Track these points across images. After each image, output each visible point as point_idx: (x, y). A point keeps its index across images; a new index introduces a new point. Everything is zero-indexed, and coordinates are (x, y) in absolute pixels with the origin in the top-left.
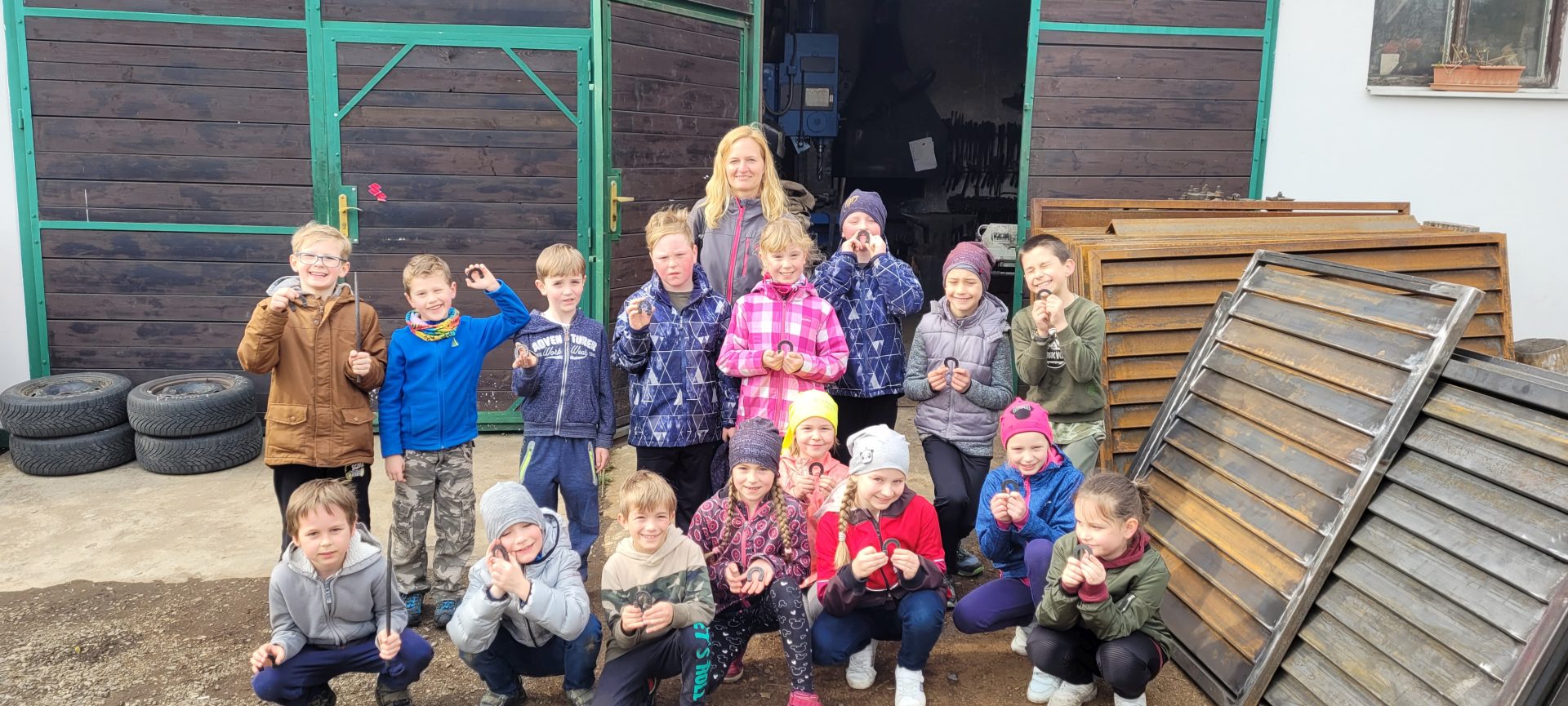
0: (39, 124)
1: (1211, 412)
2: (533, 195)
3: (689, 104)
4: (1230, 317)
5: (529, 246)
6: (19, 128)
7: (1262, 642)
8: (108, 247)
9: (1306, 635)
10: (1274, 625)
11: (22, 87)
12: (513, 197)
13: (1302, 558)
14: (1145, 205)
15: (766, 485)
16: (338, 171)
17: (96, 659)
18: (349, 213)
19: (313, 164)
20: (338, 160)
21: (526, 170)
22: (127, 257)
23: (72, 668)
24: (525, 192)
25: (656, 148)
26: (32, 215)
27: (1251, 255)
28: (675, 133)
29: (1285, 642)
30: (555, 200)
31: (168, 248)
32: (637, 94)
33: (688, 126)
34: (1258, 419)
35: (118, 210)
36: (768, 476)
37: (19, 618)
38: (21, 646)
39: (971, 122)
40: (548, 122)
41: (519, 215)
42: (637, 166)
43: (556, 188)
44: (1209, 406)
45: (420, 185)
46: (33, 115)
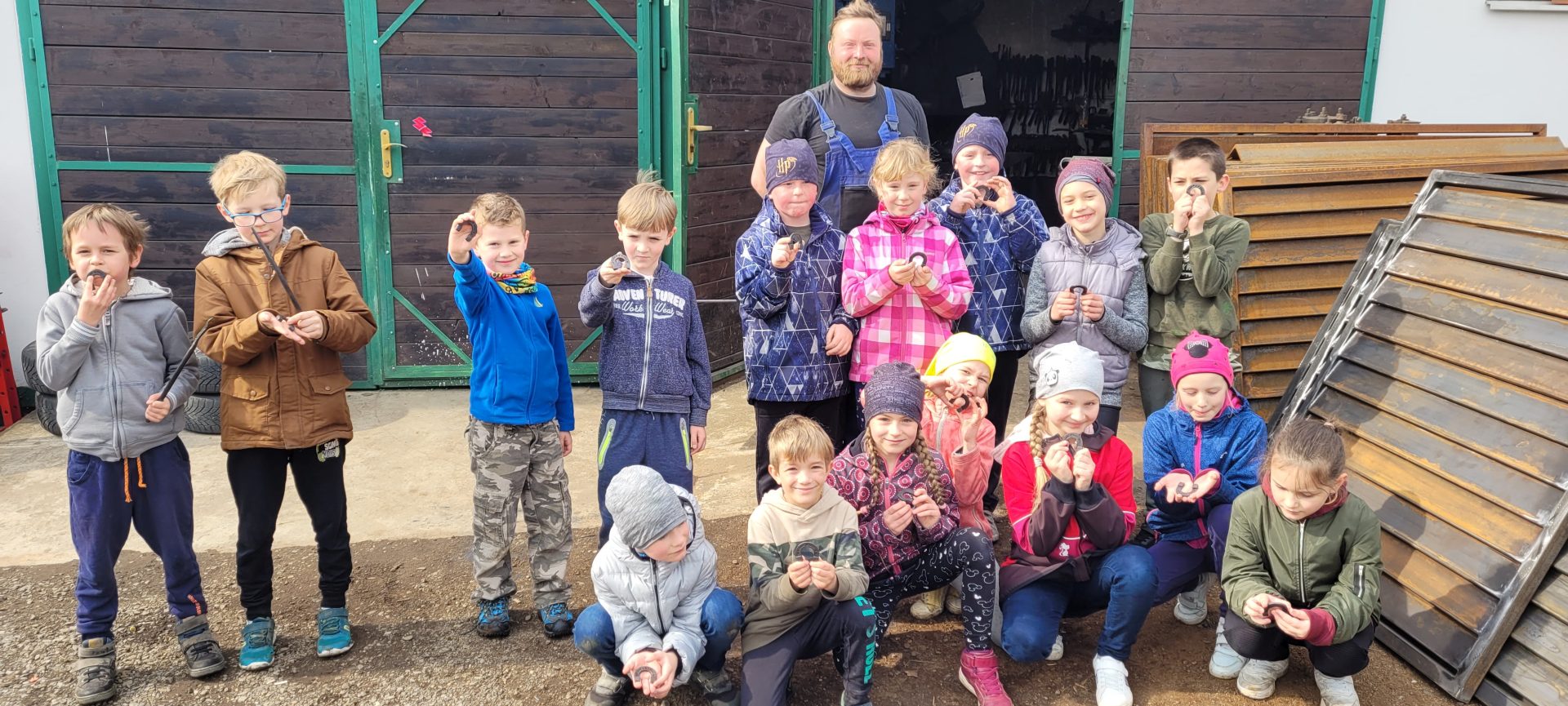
0: (53, 55)
1: (1383, 352)
2: (591, 128)
3: (765, 24)
4: (1402, 245)
5: (586, 184)
6: (30, 60)
7: (1484, 610)
8: (133, 189)
9: (1545, 601)
10: (1501, 590)
11: (32, 13)
12: (569, 132)
13: (1534, 514)
14: (1265, 129)
15: (910, 437)
16: (379, 103)
17: (155, 640)
18: (392, 150)
19: (352, 97)
20: (379, 92)
21: (581, 101)
22: (153, 200)
23: (128, 651)
24: (581, 125)
25: (733, 72)
26: (48, 155)
27: (1424, 179)
28: (751, 57)
29: (1517, 610)
30: (614, 134)
31: (198, 189)
32: (713, 11)
33: (764, 49)
34: (1454, 359)
35: (142, 149)
36: (911, 428)
37: (63, 593)
38: (69, 625)
39: (1018, 56)
40: (605, 48)
41: (576, 151)
42: (713, 92)
43: (614, 121)
44: (1382, 346)
45: (468, 118)
46: (45, 45)
